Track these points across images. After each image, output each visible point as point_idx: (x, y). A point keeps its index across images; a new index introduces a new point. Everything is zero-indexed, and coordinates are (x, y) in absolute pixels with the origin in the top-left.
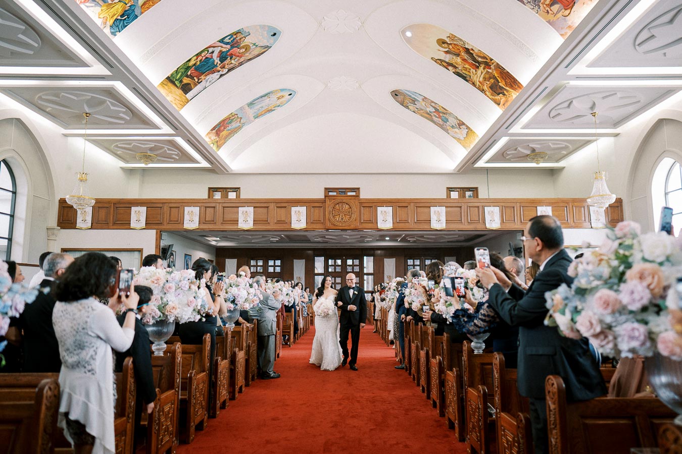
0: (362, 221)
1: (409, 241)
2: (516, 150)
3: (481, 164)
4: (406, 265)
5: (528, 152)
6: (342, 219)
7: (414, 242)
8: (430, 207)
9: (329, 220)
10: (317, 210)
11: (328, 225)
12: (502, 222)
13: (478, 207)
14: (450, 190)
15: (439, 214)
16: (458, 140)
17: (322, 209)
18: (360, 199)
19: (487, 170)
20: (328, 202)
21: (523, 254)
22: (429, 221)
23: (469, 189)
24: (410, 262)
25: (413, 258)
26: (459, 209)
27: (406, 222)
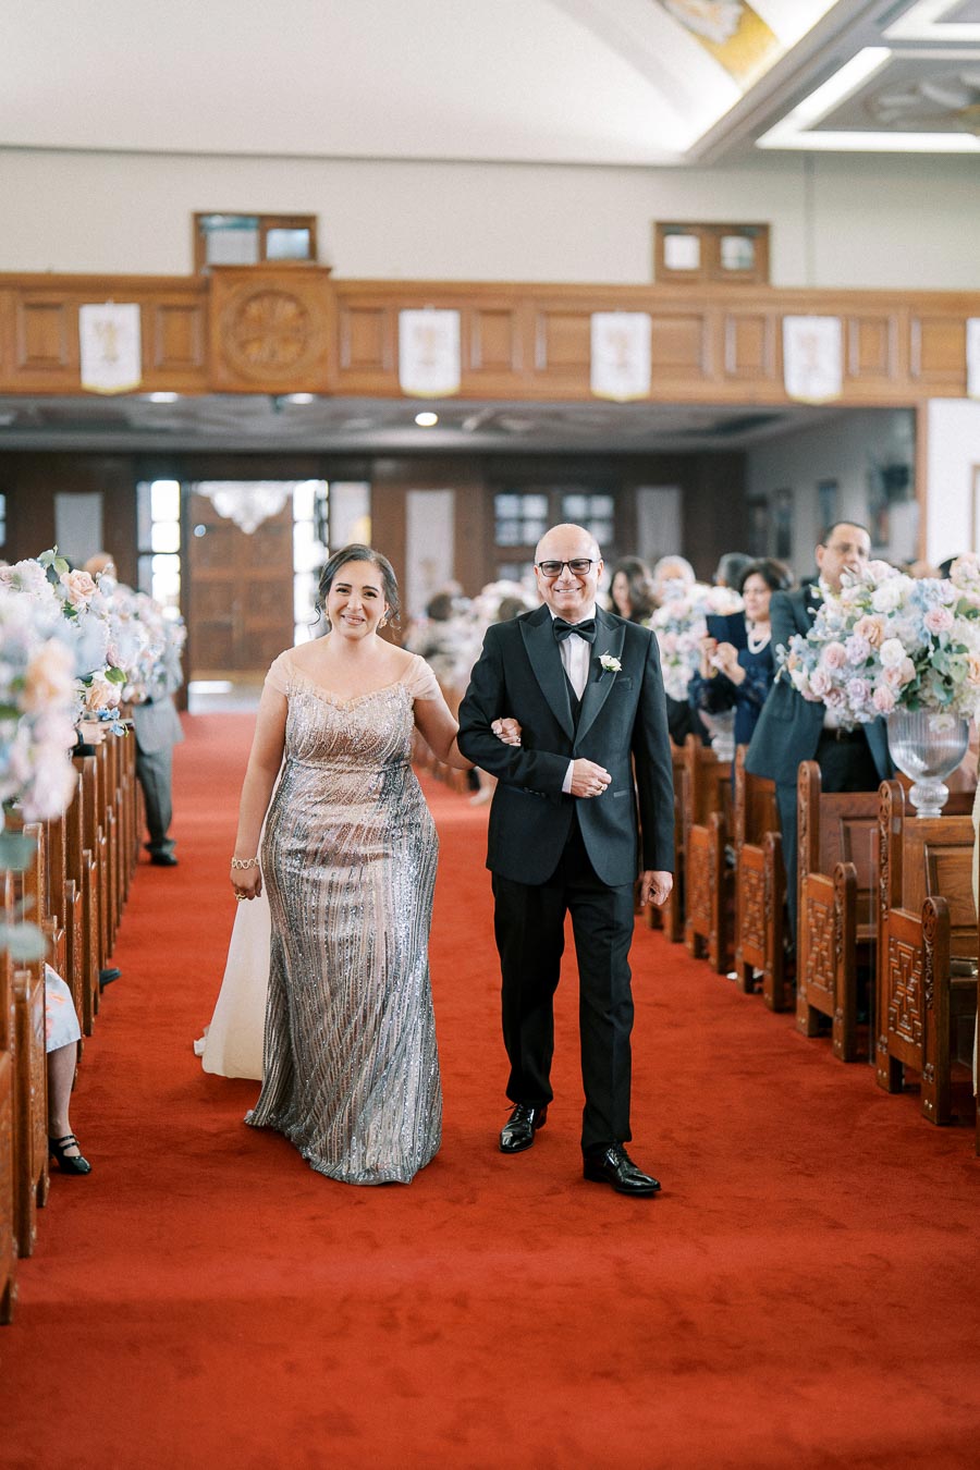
0: (346, 361)
1: (506, 431)
2: (913, 91)
3: (786, 135)
4: (492, 520)
5: (956, 101)
6: (273, 354)
7: (528, 433)
8: (587, 315)
9: (226, 360)
10: (177, 320)
11: (223, 375)
12: (847, 376)
13: (762, 319)
14: (665, 229)
15: (622, 342)
16: (705, 41)
17: (196, 319)
18: (337, 283)
19: (808, 161)
20: (220, 292)
21: (909, 491)
22: (584, 368)
23: (739, 230)
24: (507, 505)
25: (519, 488)
26: (693, 325)
27: (505, 368)
